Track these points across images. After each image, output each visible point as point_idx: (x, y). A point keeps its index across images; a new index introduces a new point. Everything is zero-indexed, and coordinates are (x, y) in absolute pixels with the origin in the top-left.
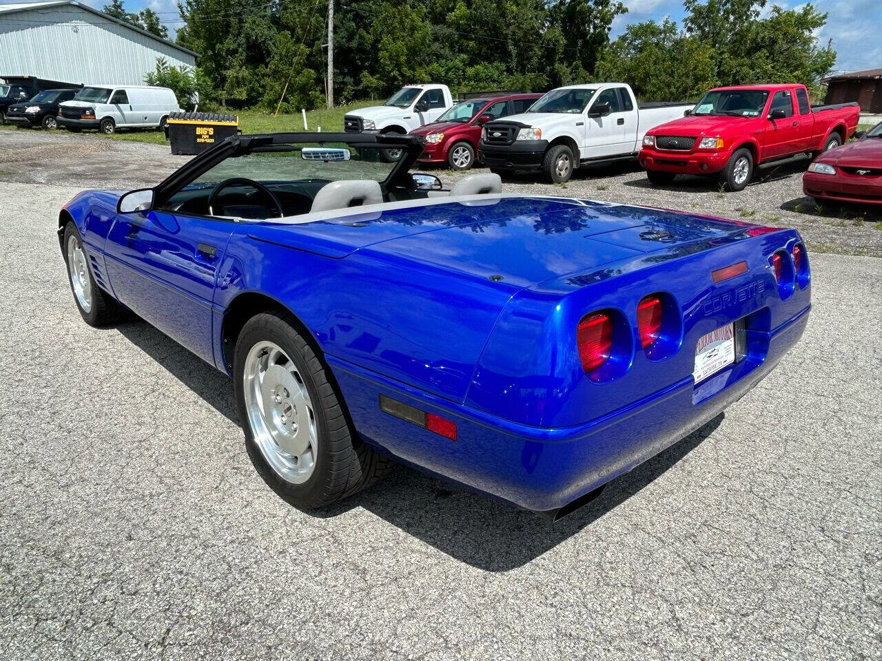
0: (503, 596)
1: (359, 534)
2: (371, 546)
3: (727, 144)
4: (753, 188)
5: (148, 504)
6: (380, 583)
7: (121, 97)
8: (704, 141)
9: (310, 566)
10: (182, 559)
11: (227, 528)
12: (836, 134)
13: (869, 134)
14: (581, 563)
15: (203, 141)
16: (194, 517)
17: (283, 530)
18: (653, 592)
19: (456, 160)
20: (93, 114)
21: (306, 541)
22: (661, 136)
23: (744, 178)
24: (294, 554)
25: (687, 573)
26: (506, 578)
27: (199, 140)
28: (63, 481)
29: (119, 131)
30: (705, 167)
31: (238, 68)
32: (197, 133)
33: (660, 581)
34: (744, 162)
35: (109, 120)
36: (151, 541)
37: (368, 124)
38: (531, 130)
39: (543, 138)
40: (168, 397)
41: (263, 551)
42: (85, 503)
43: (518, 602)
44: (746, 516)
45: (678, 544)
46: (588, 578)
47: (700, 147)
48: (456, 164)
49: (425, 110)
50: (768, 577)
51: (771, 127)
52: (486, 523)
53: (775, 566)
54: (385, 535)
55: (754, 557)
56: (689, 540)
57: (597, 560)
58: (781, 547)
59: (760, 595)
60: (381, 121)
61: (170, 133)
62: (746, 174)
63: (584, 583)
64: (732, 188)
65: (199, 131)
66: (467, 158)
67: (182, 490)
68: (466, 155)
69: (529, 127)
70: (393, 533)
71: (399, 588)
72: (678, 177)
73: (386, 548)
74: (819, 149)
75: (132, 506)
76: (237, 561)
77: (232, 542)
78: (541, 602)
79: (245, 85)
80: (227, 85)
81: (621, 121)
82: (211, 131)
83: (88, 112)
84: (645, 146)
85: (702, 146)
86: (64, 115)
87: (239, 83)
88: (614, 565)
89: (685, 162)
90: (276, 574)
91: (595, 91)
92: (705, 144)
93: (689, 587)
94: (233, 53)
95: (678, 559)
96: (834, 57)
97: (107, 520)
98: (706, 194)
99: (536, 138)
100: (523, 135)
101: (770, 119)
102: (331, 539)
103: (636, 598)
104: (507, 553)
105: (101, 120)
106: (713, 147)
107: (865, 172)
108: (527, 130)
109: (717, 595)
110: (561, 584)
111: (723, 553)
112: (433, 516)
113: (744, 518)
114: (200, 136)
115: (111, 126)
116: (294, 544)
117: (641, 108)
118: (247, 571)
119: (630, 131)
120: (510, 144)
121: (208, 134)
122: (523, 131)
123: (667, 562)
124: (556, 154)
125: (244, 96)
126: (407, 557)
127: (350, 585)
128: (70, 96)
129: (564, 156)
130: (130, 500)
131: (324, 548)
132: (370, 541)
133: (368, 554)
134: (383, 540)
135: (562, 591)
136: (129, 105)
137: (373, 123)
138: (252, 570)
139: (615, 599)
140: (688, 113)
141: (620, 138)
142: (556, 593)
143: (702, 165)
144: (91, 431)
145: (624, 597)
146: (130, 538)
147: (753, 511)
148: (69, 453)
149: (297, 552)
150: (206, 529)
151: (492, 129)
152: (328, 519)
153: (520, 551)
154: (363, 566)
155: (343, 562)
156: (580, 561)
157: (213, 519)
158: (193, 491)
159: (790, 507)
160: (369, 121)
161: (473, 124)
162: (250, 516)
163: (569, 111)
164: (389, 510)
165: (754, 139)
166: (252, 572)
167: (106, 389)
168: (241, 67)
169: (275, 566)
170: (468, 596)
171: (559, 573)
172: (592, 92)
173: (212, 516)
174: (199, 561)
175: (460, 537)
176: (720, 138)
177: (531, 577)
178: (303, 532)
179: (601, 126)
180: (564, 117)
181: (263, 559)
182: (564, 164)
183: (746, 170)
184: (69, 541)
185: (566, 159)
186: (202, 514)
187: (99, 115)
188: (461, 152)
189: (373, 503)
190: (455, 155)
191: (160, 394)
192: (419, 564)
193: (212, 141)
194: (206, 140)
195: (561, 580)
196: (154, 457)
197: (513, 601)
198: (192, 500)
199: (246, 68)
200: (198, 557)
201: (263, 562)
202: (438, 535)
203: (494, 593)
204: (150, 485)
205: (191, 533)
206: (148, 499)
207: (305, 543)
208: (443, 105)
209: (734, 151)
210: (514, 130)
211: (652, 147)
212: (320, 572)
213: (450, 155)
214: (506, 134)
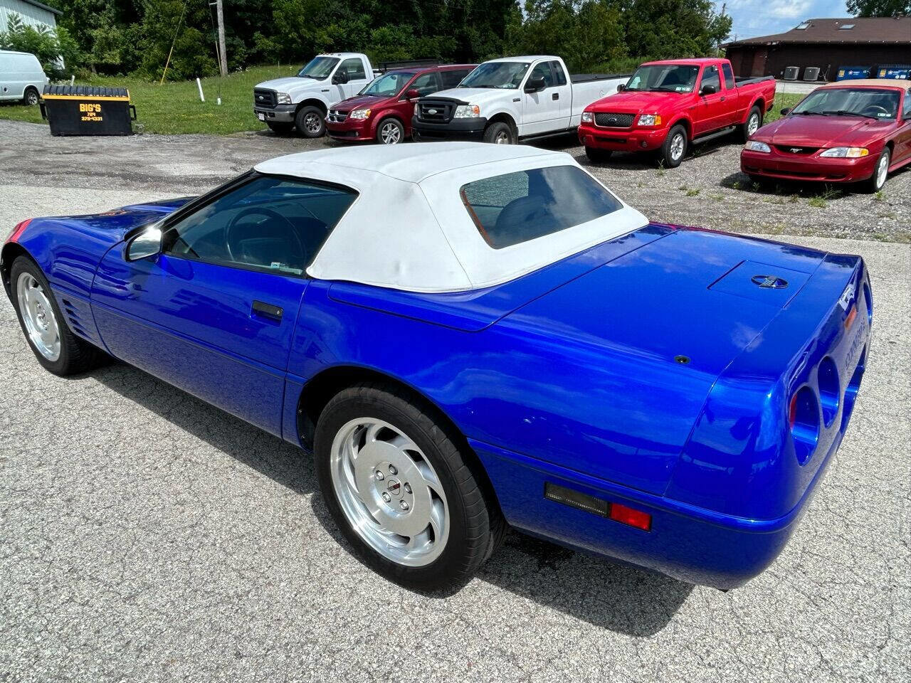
0: (661, 663)
1: (488, 612)
2: (507, 626)
3: (664, 121)
4: (688, 164)
5: (240, 608)
6: (536, 668)
8: (642, 118)
9: (455, 660)
10: (312, 672)
11: (344, 626)
12: (756, 108)
13: (794, 112)
14: (715, 612)
15: (89, 119)
16: (300, 617)
17: (406, 619)
18: (792, 634)
19: (385, 137)
21: (437, 629)
22: (600, 113)
23: (679, 154)
24: (432, 647)
25: (813, 609)
26: (655, 642)
27: (84, 119)
28: (125, 592)
30: (645, 144)
31: (107, 27)
32: (81, 110)
33: (793, 621)
34: (679, 138)
36: (266, 655)
37: (283, 97)
38: (468, 107)
39: (481, 116)
40: (197, 463)
41: (398, 649)
42: (165, 617)
43: (677, 667)
44: (836, 537)
45: (790, 577)
46: (729, 629)
47: (639, 124)
48: (385, 141)
49: (345, 82)
50: (882, 602)
51: (702, 102)
52: (608, 580)
53: (883, 589)
54: (515, 610)
55: (862, 582)
56: (799, 572)
57: (728, 607)
58: (879, 567)
59: (884, 623)
60: (297, 94)
61: (48, 110)
62: (681, 150)
63: (728, 634)
64: (670, 165)
65: (83, 108)
66: (396, 135)
67: (269, 584)
68: (395, 132)
69: (466, 104)
70: (522, 606)
71: (558, 671)
72: (615, 154)
73: (523, 625)
74: (743, 122)
75: (222, 614)
76: (375, 666)
77: (358, 642)
78: (698, 663)
79: (118, 48)
80: (95, 48)
81: (556, 96)
82: (99, 110)
84: (583, 124)
85: (640, 123)
87: (109, 44)
88: (746, 610)
89: (625, 140)
90: (424, 676)
91: (529, 64)
92: (644, 121)
93: (821, 624)
94: (98, 9)
95: (798, 594)
96: (730, 22)
97: (200, 635)
98: (646, 171)
99: (474, 115)
100: (460, 113)
101: (701, 95)
102: (461, 623)
103: (781, 644)
104: (642, 611)
106: (651, 124)
107: (797, 150)
108: (465, 106)
109: (848, 629)
110: (708, 640)
111: (833, 581)
112: (553, 580)
113: (835, 540)
114: (85, 114)
116: (426, 635)
117: (574, 82)
118: (391, 676)
119: (565, 107)
120: (448, 122)
121: (94, 111)
122: (460, 109)
123: (791, 599)
124: (495, 132)
125: (118, 61)
126: (550, 633)
127: (507, 676)
129: (503, 134)
130: (216, 605)
131: (460, 635)
132: (503, 619)
133: (509, 635)
134: (516, 616)
135: (713, 648)
137: (289, 97)
138: (397, 675)
139: (763, 649)
140: (622, 88)
141: (555, 113)
142: (708, 651)
143: (641, 142)
144: (126, 520)
145: (770, 645)
146: (239, 655)
147: (838, 531)
148: (113, 553)
149: (434, 644)
150: (320, 630)
151: (426, 105)
152: (448, 599)
153: (654, 608)
154: (510, 650)
155: (487, 649)
156: (714, 610)
157: (323, 616)
158: (282, 584)
159: (867, 522)
160: (282, 94)
161: (400, 98)
162: (362, 607)
163: (505, 86)
164: (504, 578)
165: (688, 115)
166: (398, 677)
167: (118, 461)
168: (111, 26)
169: (418, 666)
170: (628, 668)
171: (700, 627)
172: (527, 66)
173: (319, 613)
174: (332, 672)
175: (590, 600)
176: (658, 115)
177: (676, 636)
178: (429, 619)
179: (537, 102)
180: (502, 93)
181: (401, 659)
183: (681, 146)
184: (169, 669)
185: (505, 137)
186: (307, 611)
188: (390, 129)
189: (486, 573)
190: (384, 133)
191: (185, 461)
192: (564, 639)
193: (100, 119)
194: (93, 119)
195: (705, 635)
196: (218, 545)
197: (672, 666)
198: (288, 595)
199: (117, 28)
200: (329, 668)
201: (403, 663)
202: (567, 601)
203: (652, 661)
204: (229, 583)
205: (307, 638)
206: (236, 600)
207: (438, 632)
208: (364, 77)
209: (672, 128)
210: (451, 107)
211: (591, 125)
212: (469, 665)
213: (378, 132)
214: (442, 112)
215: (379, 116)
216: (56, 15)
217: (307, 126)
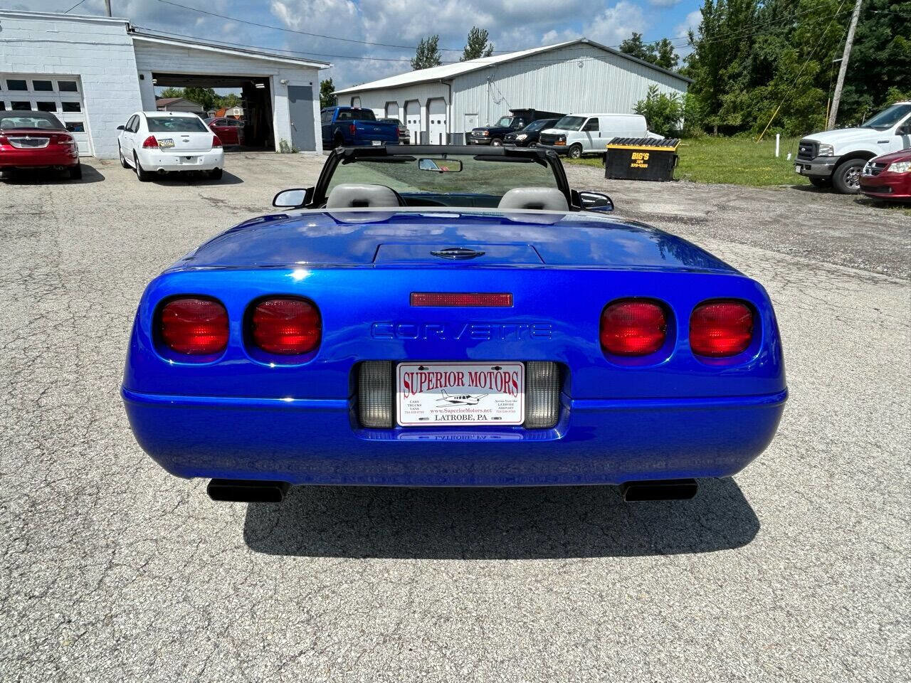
7: (593, 125)
15: (636, 165)
20: (565, 140)
27: (633, 165)
29: (585, 156)
31: (737, 92)
32: (633, 158)
35: (578, 146)
37: (825, 149)
60: (843, 145)
61: (608, 158)
65: (635, 156)
79: (742, 110)
80: (721, 111)
82: (647, 156)
83: (561, 139)
86: (543, 142)
87: (735, 108)
94: (735, 77)
105: (571, 146)
114: (635, 161)
115: (579, 152)
121: (643, 159)
125: (738, 122)
128: (551, 125)
136: (598, 132)
137: (832, 149)
160: (826, 146)
168: (742, 91)
187: (569, 142)
193: (646, 166)
194: (640, 166)
199: (747, 92)
216: (689, 83)
217: (847, 181)
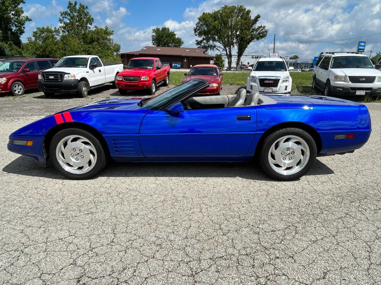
4: (157, 93)
12: (167, 74)
13: (189, 74)
19: (15, 91)
22: (125, 76)
23: (154, 90)
30: (145, 87)
34: (154, 84)
38: (70, 75)
39: (76, 78)
47: (141, 80)
48: (16, 92)
51: (157, 72)
62: (155, 88)
64: (152, 94)
66: (21, 89)
68: (20, 88)
69: (69, 74)
72: (128, 91)
74: (165, 79)
81: (100, 71)
84: (118, 80)
89: (137, 86)
91: (88, 58)
92: (143, 79)
99: (73, 78)
100: (66, 77)
101: (156, 70)
106: (146, 80)
108: (68, 75)
117: (105, 65)
119: (103, 75)
120: (61, 81)
122: (66, 76)
129: (85, 85)
140: (125, 67)
143: (143, 86)
151: (47, 75)
161: (20, 73)
163: (81, 67)
165: (155, 77)
172: (87, 59)
176: (148, 77)
179: (94, 73)
180: (81, 69)
182: (85, 89)
185: (85, 87)
188: (17, 86)
190: (15, 89)
209: (151, 81)
210: (61, 75)
211: (122, 81)
213: (12, 88)
214: (57, 77)
215: (11, 81)
